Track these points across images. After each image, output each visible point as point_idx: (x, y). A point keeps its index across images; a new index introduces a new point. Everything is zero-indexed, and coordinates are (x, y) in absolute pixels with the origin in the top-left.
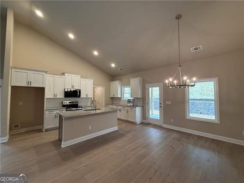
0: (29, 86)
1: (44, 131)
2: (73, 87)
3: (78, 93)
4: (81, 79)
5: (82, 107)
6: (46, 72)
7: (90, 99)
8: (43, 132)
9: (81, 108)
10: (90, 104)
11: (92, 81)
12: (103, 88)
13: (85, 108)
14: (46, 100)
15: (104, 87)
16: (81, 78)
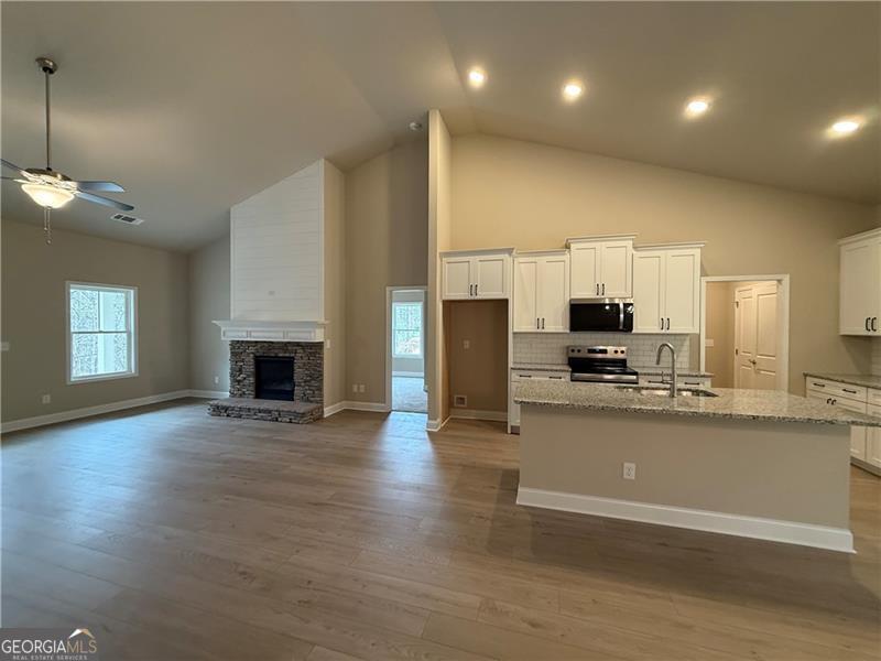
0: (472, 298)
1: (509, 431)
2: (600, 288)
3: (622, 316)
4: (637, 254)
5: (635, 374)
6: (509, 251)
7: (687, 343)
8: (507, 432)
9: (635, 377)
10: (686, 365)
11: (697, 252)
12: (779, 281)
13: (650, 378)
14: (514, 338)
15: (786, 279)
16: (635, 248)
